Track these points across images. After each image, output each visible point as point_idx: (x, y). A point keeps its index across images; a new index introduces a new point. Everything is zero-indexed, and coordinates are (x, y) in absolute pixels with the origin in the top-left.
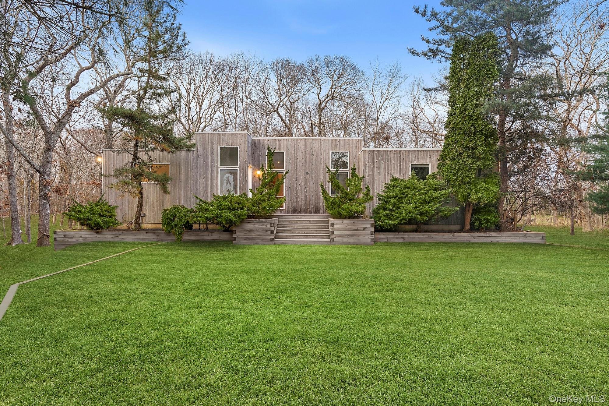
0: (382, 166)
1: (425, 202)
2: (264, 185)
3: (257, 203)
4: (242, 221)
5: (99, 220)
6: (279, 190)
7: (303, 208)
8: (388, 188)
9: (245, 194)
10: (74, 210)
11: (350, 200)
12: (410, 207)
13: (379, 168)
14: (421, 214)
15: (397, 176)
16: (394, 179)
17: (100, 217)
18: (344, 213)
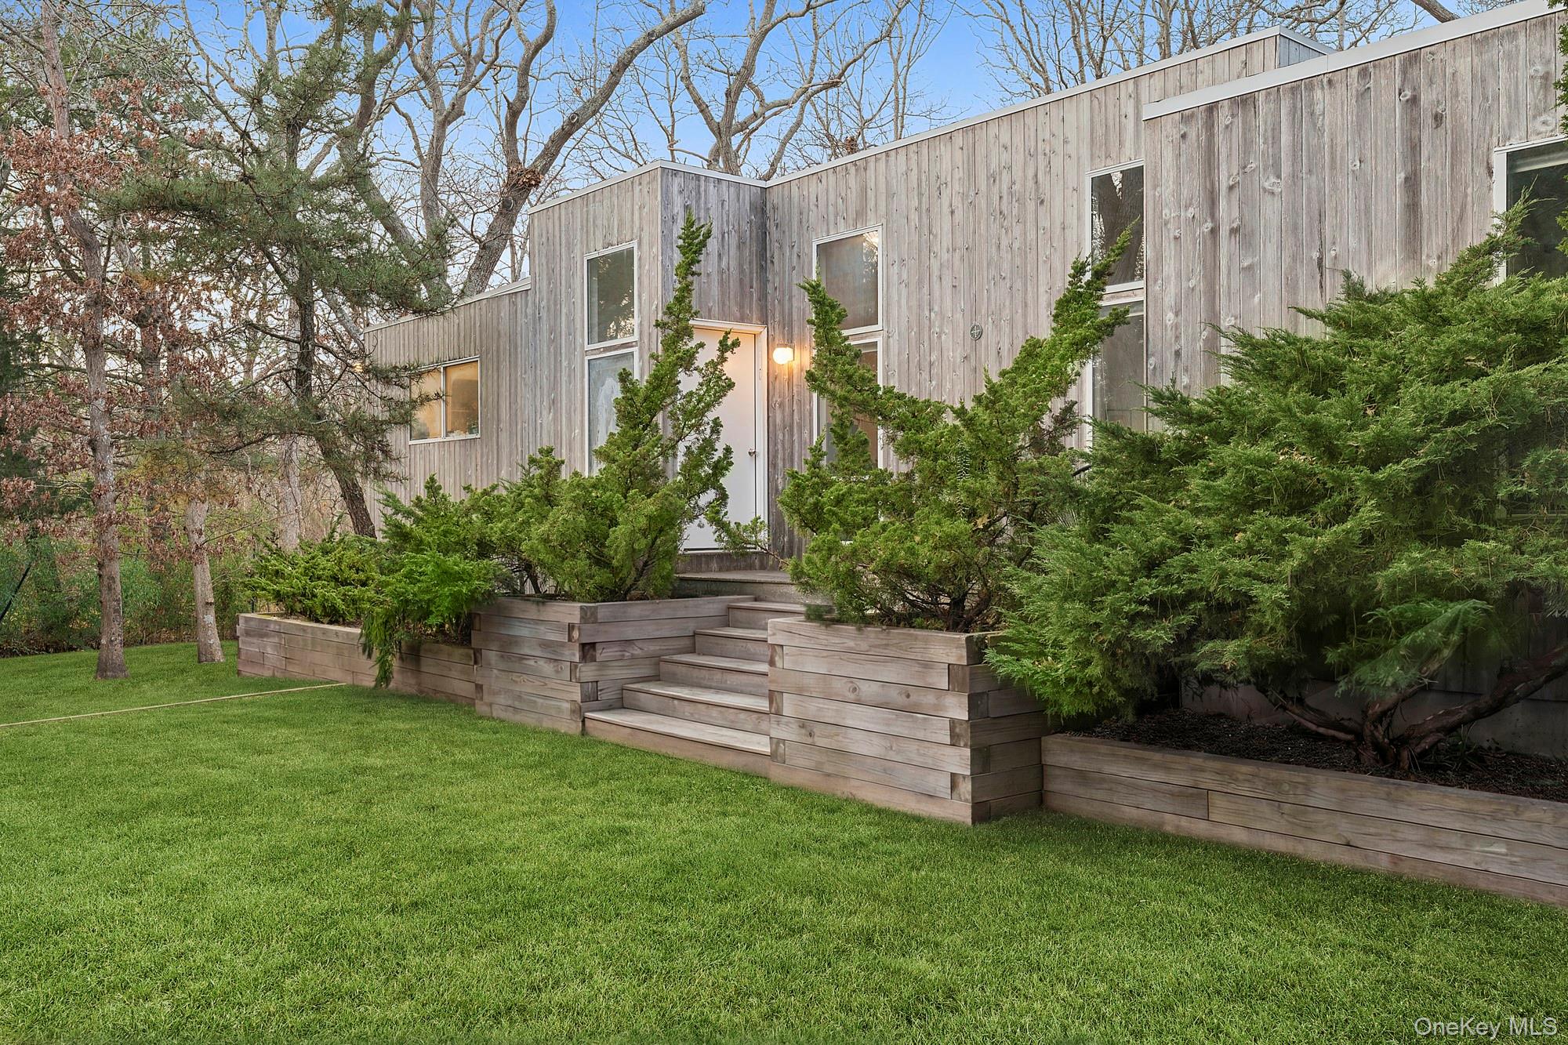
5: (334, 595)
10: (264, 571)
17: (336, 587)
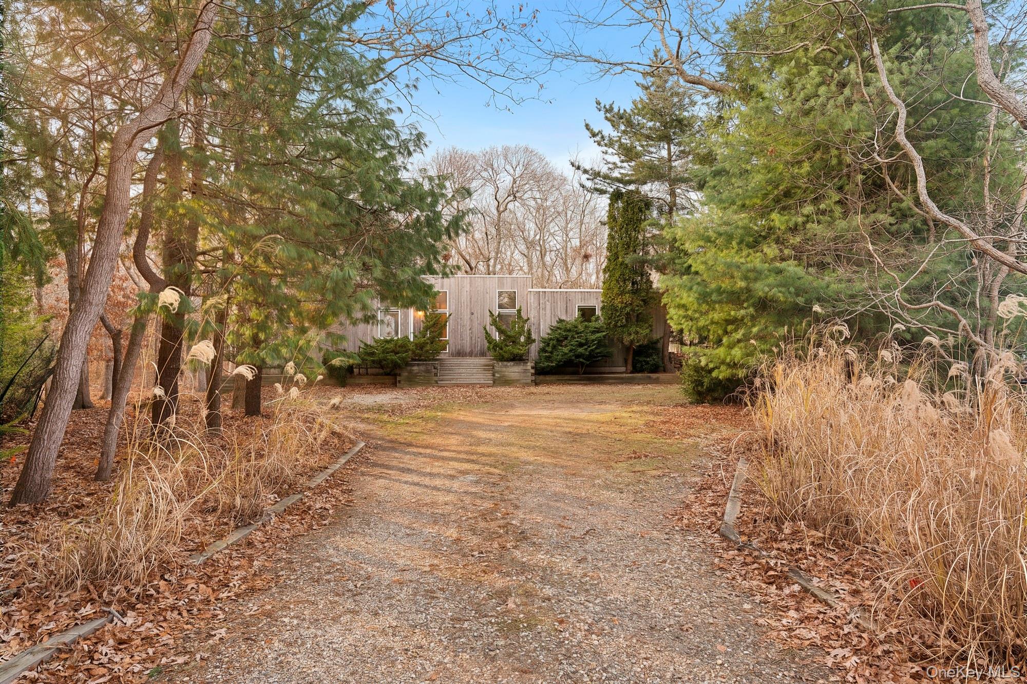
0: (548, 307)
1: (581, 345)
2: (426, 328)
3: (421, 346)
4: (407, 364)
6: (442, 333)
7: (468, 350)
8: (554, 329)
9: (407, 337)
11: (513, 342)
12: (566, 350)
13: (545, 309)
14: (578, 356)
15: (563, 318)
16: (561, 321)
18: (506, 356)
